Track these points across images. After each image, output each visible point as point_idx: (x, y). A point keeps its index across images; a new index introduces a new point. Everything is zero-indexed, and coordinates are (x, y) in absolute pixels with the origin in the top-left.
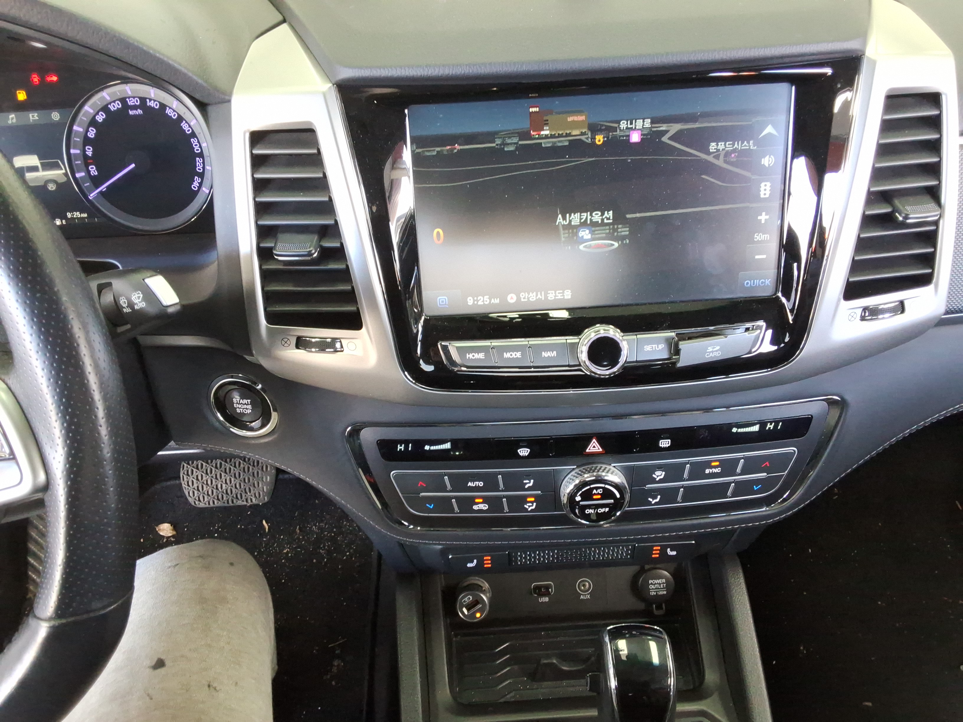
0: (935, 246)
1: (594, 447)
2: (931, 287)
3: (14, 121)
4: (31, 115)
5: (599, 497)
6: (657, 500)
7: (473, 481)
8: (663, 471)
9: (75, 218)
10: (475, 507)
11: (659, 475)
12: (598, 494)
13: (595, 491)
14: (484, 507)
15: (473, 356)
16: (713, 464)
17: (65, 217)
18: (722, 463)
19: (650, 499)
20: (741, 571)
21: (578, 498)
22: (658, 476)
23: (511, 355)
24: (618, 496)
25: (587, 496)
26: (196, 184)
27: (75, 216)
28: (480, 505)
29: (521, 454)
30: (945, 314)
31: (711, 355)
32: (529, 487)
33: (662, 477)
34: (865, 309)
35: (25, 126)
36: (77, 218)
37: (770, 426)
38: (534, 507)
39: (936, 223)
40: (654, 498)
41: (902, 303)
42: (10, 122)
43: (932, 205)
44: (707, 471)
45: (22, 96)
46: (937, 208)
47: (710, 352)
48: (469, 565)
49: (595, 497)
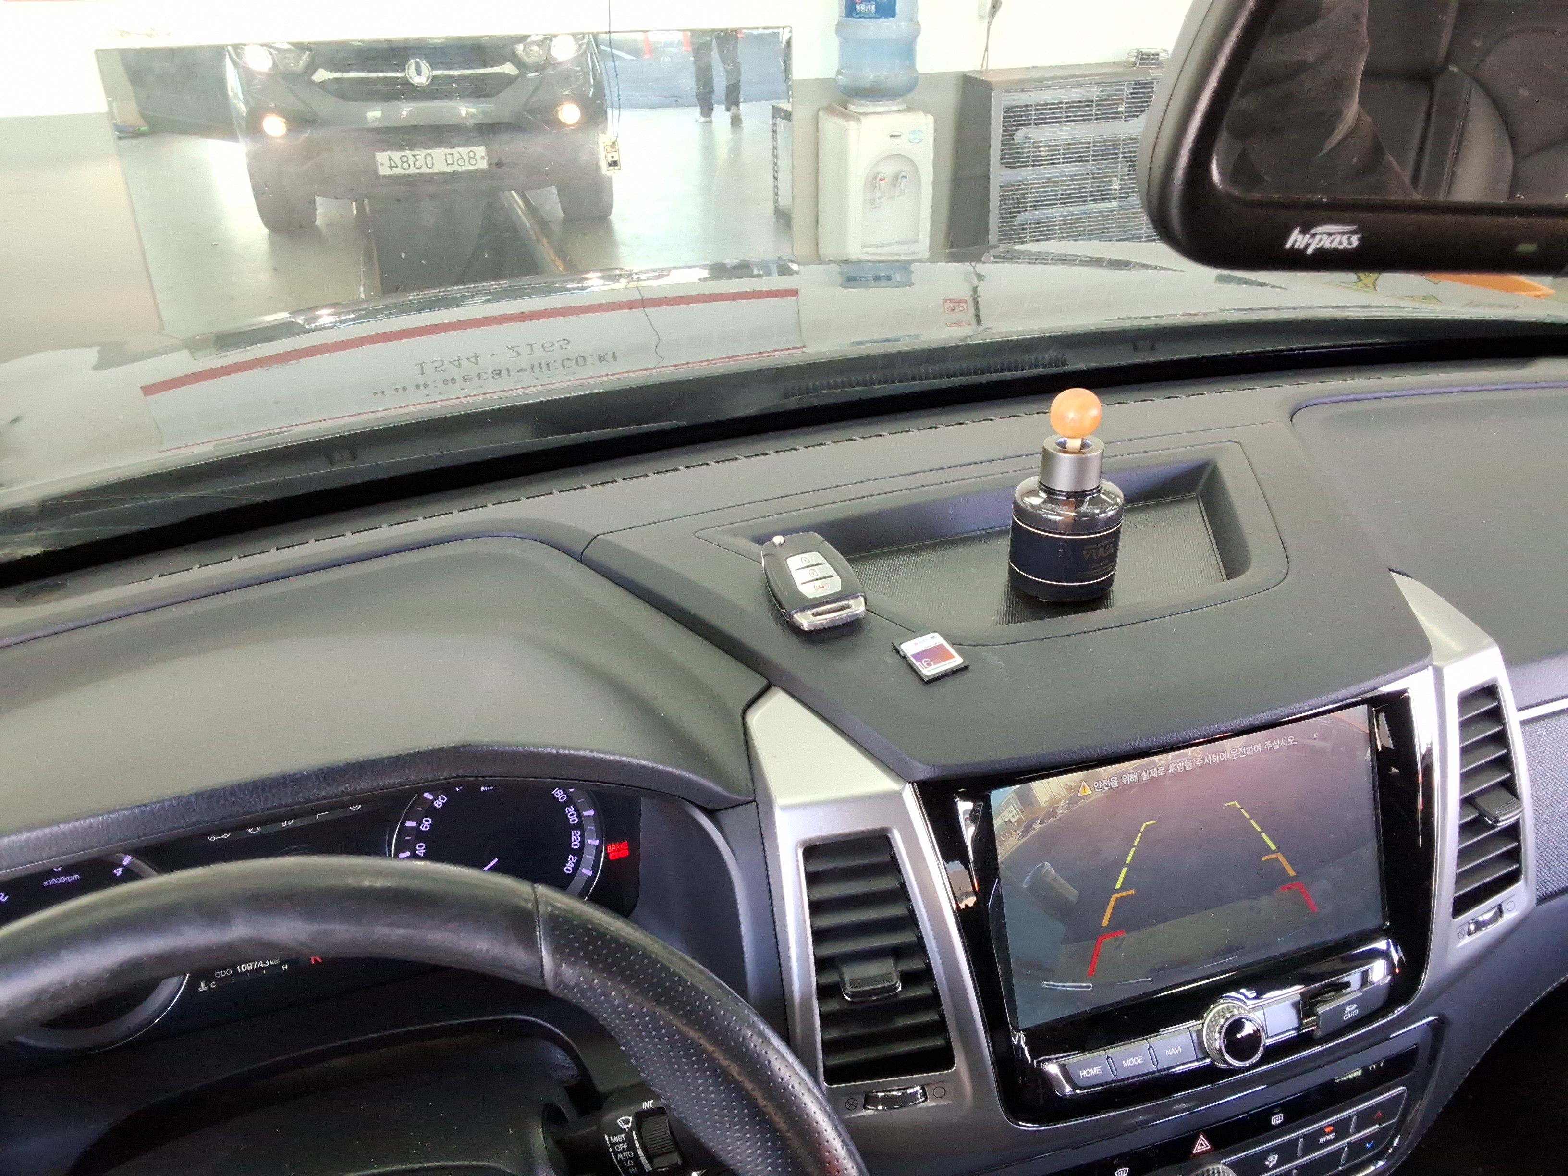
0: (1519, 840)
1: (1202, 1145)
2: (1521, 883)
8: (1276, 1154)
11: (1272, 1160)
15: (1088, 1073)
16: (1327, 1130)
18: (1336, 1125)
22: (1270, 1162)
23: (1131, 1062)
26: (570, 866)
31: (1350, 1016)
33: (1276, 1161)
34: (1470, 923)
37: (1373, 1067)
39: (1517, 817)
41: (1499, 908)
44: (1321, 1141)
47: (1347, 1014)
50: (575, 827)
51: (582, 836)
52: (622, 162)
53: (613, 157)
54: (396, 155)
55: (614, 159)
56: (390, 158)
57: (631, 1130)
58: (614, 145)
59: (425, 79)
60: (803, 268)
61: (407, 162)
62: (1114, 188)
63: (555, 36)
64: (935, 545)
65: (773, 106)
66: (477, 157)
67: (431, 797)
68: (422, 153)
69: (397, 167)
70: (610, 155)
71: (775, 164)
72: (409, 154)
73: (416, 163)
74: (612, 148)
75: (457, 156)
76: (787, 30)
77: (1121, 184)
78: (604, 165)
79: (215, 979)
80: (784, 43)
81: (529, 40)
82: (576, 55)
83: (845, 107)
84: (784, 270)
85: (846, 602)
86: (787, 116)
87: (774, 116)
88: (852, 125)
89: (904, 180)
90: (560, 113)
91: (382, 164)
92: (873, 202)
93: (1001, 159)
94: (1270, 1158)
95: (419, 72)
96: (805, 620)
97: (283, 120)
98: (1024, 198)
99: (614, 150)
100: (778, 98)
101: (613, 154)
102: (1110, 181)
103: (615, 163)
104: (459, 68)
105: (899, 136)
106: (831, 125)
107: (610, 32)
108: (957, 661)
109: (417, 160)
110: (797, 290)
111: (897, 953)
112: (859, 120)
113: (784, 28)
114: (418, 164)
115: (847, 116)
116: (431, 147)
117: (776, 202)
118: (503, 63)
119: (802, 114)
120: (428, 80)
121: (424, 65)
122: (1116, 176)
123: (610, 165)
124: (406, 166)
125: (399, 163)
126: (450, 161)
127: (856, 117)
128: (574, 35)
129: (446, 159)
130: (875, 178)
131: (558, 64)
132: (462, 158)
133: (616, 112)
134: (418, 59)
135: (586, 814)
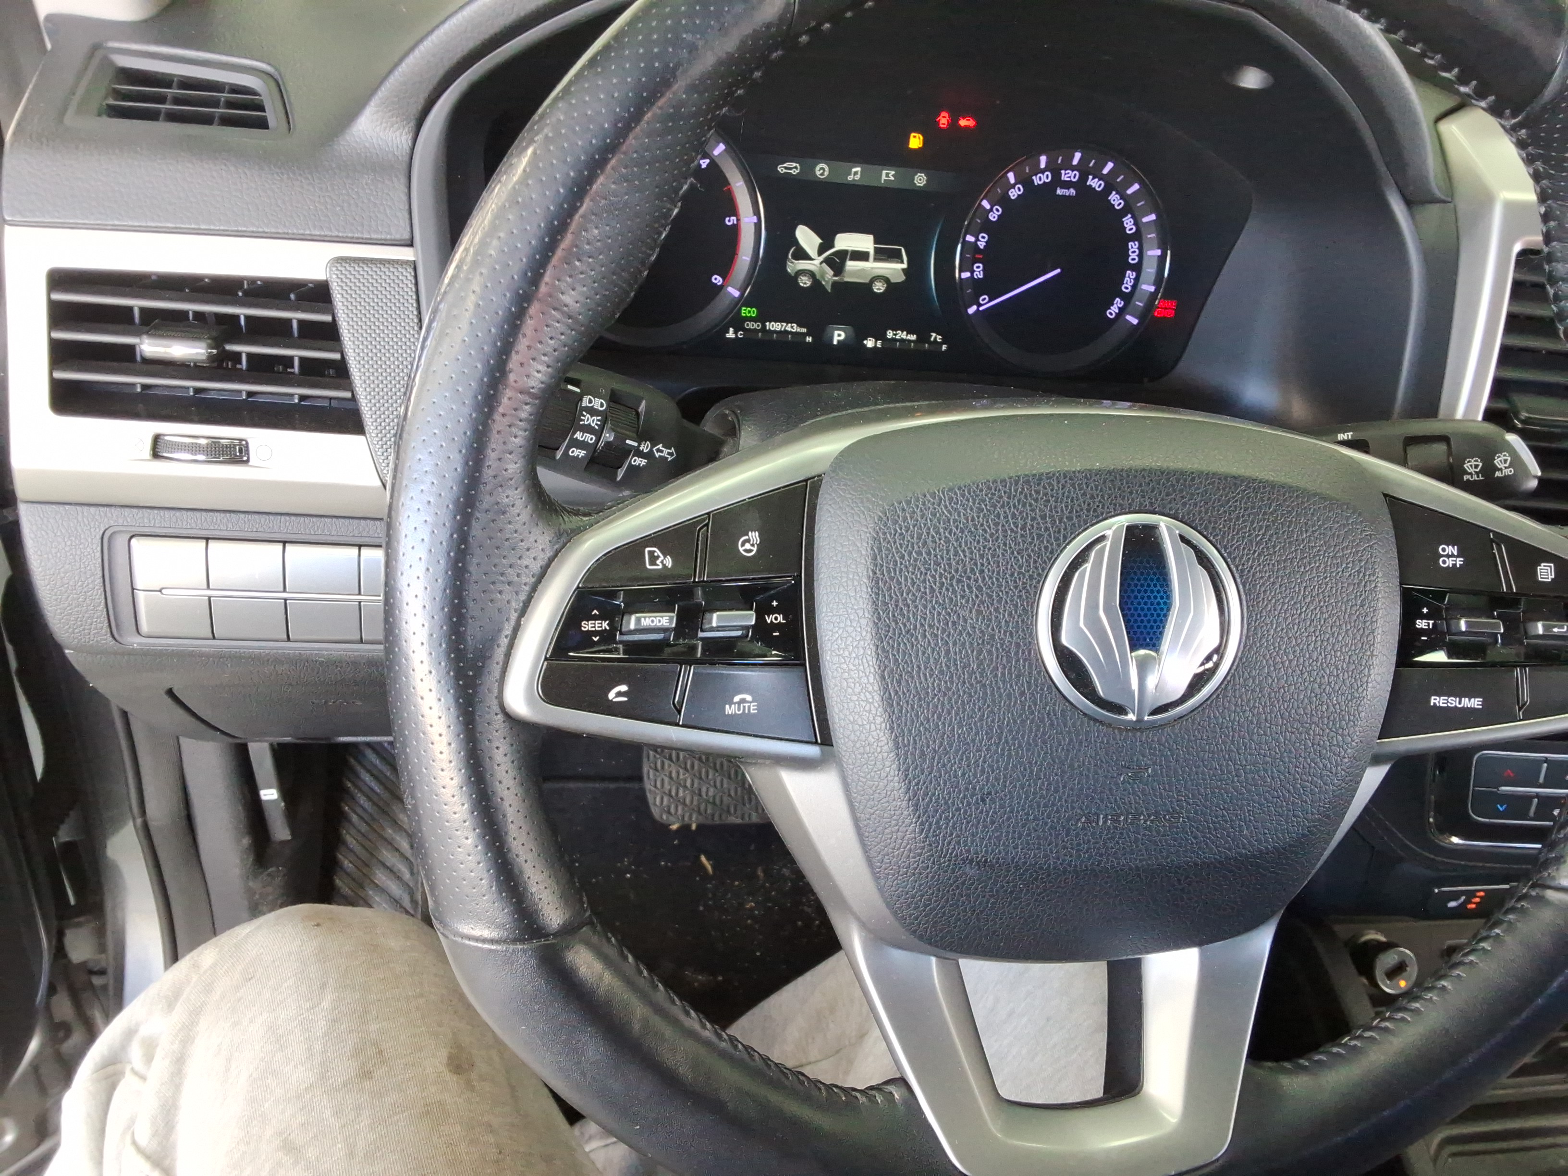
3: (858, 177)
4: (884, 172)
9: (897, 340)
17: (884, 338)
26: (1111, 310)
27: (897, 337)
35: (873, 187)
36: (901, 340)
42: (850, 178)
45: (914, 142)
50: (1132, 267)
51: (1137, 279)
67: (1012, 181)
79: (744, 329)
135: (1150, 253)
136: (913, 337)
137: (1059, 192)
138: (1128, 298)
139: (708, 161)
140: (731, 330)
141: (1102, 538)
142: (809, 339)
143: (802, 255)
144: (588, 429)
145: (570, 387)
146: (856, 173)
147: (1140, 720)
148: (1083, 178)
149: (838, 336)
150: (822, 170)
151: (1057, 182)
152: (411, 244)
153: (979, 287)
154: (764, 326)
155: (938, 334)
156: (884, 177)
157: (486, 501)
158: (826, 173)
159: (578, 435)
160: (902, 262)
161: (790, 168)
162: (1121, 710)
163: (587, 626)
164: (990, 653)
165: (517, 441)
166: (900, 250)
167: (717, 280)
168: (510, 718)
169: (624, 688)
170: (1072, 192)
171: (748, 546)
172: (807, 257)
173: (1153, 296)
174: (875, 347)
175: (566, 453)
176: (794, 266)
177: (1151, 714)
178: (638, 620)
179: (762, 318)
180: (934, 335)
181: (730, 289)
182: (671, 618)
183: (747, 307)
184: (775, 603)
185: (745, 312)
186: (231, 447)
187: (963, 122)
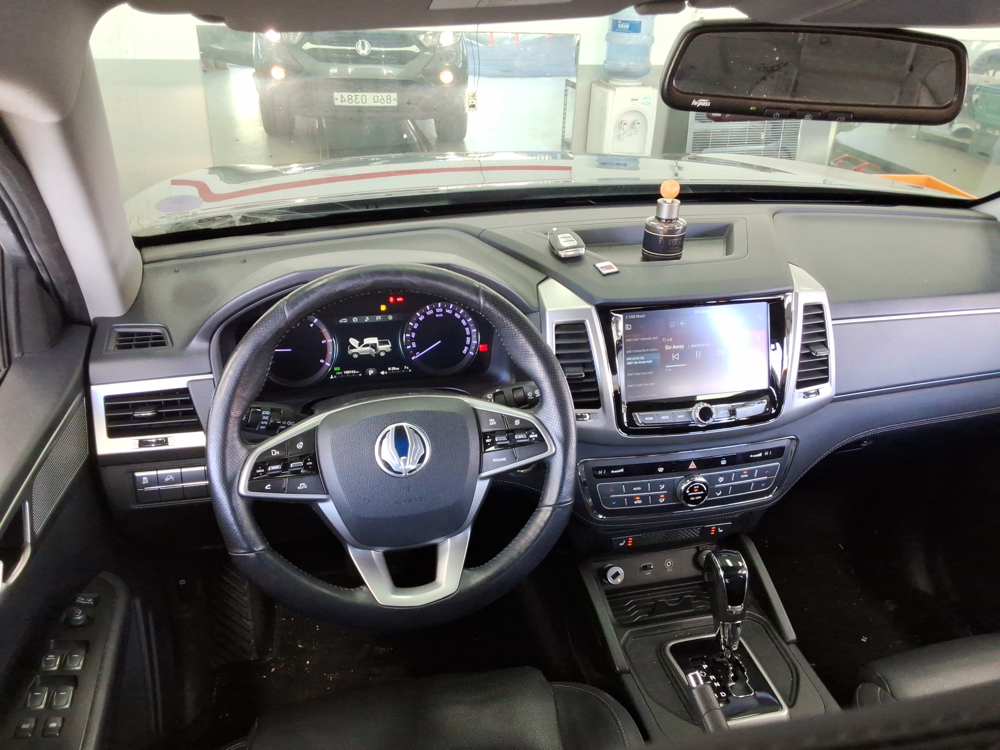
0: (828, 366)
1: (693, 466)
2: (829, 383)
4: (377, 317)
5: (697, 490)
6: (720, 494)
7: (636, 487)
8: (723, 477)
9: (392, 371)
10: (636, 502)
12: (697, 489)
13: (695, 487)
14: (640, 502)
16: (744, 473)
17: (387, 370)
18: (748, 472)
19: (717, 493)
20: (753, 544)
21: (688, 492)
22: (720, 480)
23: (665, 417)
24: (705, 489)
25: (692, 490)
26: (465, 351)
27: (392, 369)
28: (638, 501)
29: (659, 471)
30: (836, 395)
32: (662, 489)
33: (722, 480)
34: (804, 393)
35: (374, 322)
36: (394, 370)
37: (766, 453)
38: (663, 501)
39: (827, 356)
40: (718, 493)
41: (818, 390)
42: (366, 321)
43: (825, 349)
44: (742, 477)
45: (383, 308)
46: (827, 350)
48: (621, 544)
49: (695, 490)
50: (468, 336)
51: (471, 340)
52: (477, 106)
53: (472, 102)
54: (345, 95)
55: (473, 104)
56: (342, 96)
57: (491, 399)
58: (474, 96)
59: (367, 52)
60: (575, 156)
61: (351, 99)
62: (762, 138)
63: (443, 32)
64: (615, 245)
65: (567, 80)
66: (392, 99)
67: (419, 315)
68: (360, 94)
69: (345, 101)
70: (471, 101)
71: (565, 114)
72: (353, 94)
73: (357, 100)
74: (472, 97)
75: (380, 98)
76: (578, 36)
77: (766, 136)
78: (467, 106)
79: (337, 375)
80: (576, 42)
81: (428, 33)
82: (454, 43)
83: (608, 82)
84: (564, 157)
85: (578, 249)
86: (574, 86)
87: (566, 86)
88: (610, 92)
89: (638, 125)
90: (441, 76)
91: (337, 99)
92: (619, 136)
93: (696, 117)
94: (720, 478)
95: (363, 46)
96: (562, 254)
97: (283, 70)
98: (708, 140)
99: (473, 98)
100: (569, 75)
101: (473, 101)
102: (760, 134)
103: (473, 106)
104: (386, 47)
105: (637, 100)
106: (598, 91)
107: (477, 32)
108: (616, 269)
109: (357, 98)
110: (571, 167)
111: (584, 365)
112: (614, 89)
113: (577, 35)
114: (357, 101)
115: (608, 87)
116: (366, 91)
117: (563, 136)
118: (412, 45)
119: (582, 84)
120: (368, 52)
121: (366, 43)
122: (764, 131)
123: (470, 107)
124: (350, 101)
125: (347, 99)
126: (376, 100)
127: (613, 88)
128: (453, 32)
129: (374, 99)
130: (621, 123)
131: (442, 48)
132: (383, 99)
133: (477, 78)
134: (363, 40)
135: (473, 331)
136: (398, 369)
137: (437, 316)
138: (469, 346)
139: (313, 324)
140: (332, 376)
141: (389, 431)
142: (360, 375)
143: (352, 347)
144: (265, 420)
145: (258, 410)
146: (367, 319)
147: (406, 475)
148: (444, 310)
149: (371, 372)
150: (355, 320)
151: (435, 312)
152: (211, 373)
153: (415, 350)
154: (343, 373)
155: (407, 366)
156: (377, 319)
157: (229, 445)
158: (357, 320)
159: (262, 422)
160: (389, 344)
161: (344, 320)
162: (401, 473)
163: (258, 471)
164: (364, 463)
165: (235, 429)
166: (387, 341)
167: (322, 361)
168: (242, 496)
169: (269, 485)
170: (441, 315)
171: (300, 446)
172: (354, 348)
173: (477, 344)
174: (385, 374)
175: (259, 427)
176: (350, 351)
177: (409, 473)
178: (271, 468)
179: (342, 370)
180: (405, 367)
181: (327, 364)
182: (280, 467)
183: (336, 367)
184: (309, 460)
185: (336, 369)
186: (162, 441)
187: (398, 300)
